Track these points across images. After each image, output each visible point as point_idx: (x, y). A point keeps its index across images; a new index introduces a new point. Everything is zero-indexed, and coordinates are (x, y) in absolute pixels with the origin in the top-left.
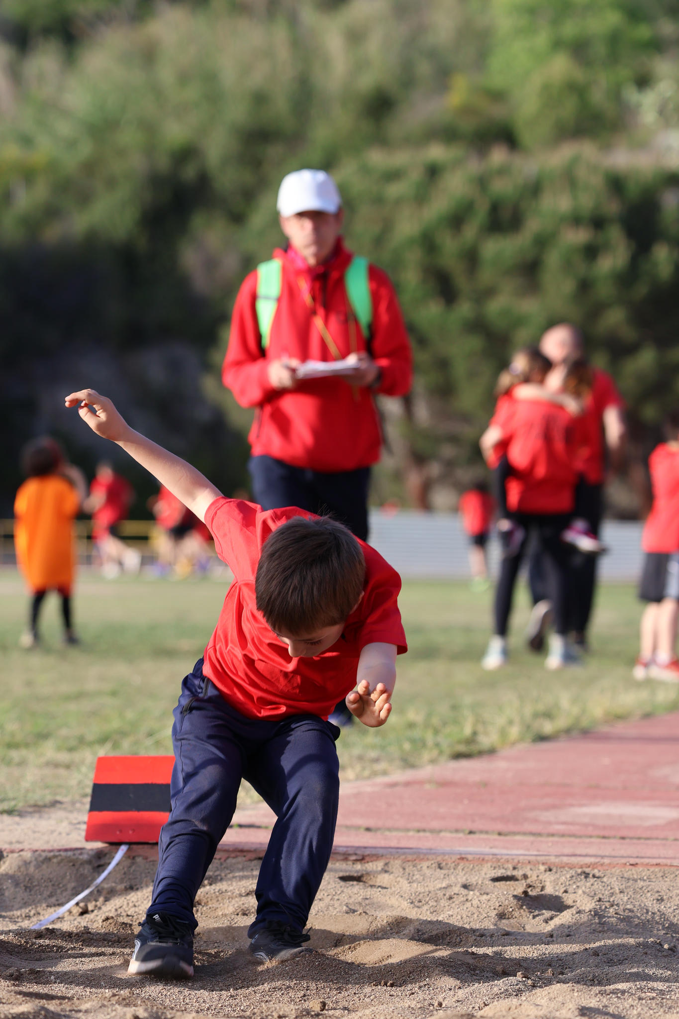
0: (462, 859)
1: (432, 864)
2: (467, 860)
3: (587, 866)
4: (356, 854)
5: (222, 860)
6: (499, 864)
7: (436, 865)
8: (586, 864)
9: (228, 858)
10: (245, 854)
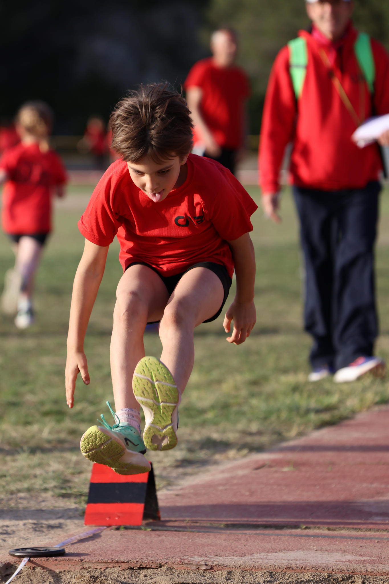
0: (288, 568)
1: (265, 573)
2: (293, 569)
3: (386, 574)
4: (206, 565)
5: (102, 570)
6: (317, 573)
7: (268, 574)
8: (385, 573)
9: (107, 568)
10: (120, 565)
